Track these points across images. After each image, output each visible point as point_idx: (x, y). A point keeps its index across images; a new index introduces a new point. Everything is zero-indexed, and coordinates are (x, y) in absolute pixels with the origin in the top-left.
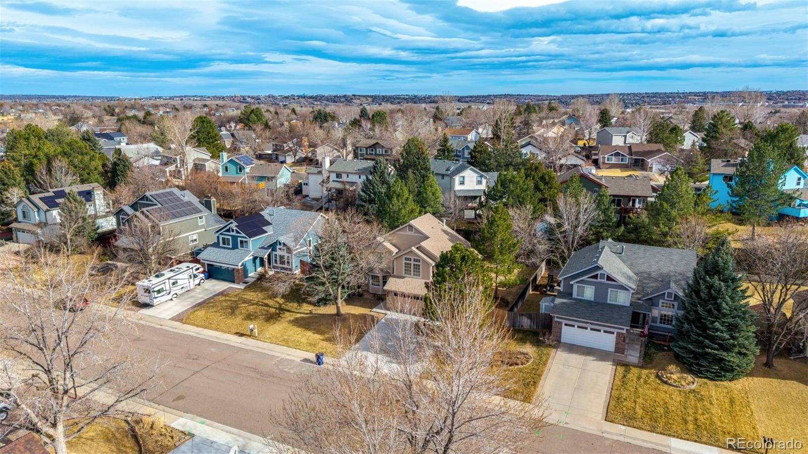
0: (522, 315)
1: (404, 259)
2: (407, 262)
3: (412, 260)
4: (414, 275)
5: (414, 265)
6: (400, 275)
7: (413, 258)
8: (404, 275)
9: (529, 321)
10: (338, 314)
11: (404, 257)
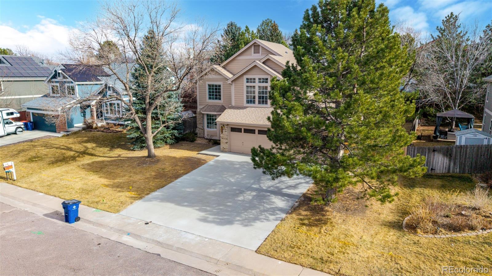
0: (434, 151)
1: (245, 80)
2: (249, 84)
3: (257, 81)
4: (259, 103)
5: (259, 87)
6: (240, 105)
7: (257, 77)
8: (245, 104)
9: (446, 161)
10: (150, 156)
11: (245, 77)
